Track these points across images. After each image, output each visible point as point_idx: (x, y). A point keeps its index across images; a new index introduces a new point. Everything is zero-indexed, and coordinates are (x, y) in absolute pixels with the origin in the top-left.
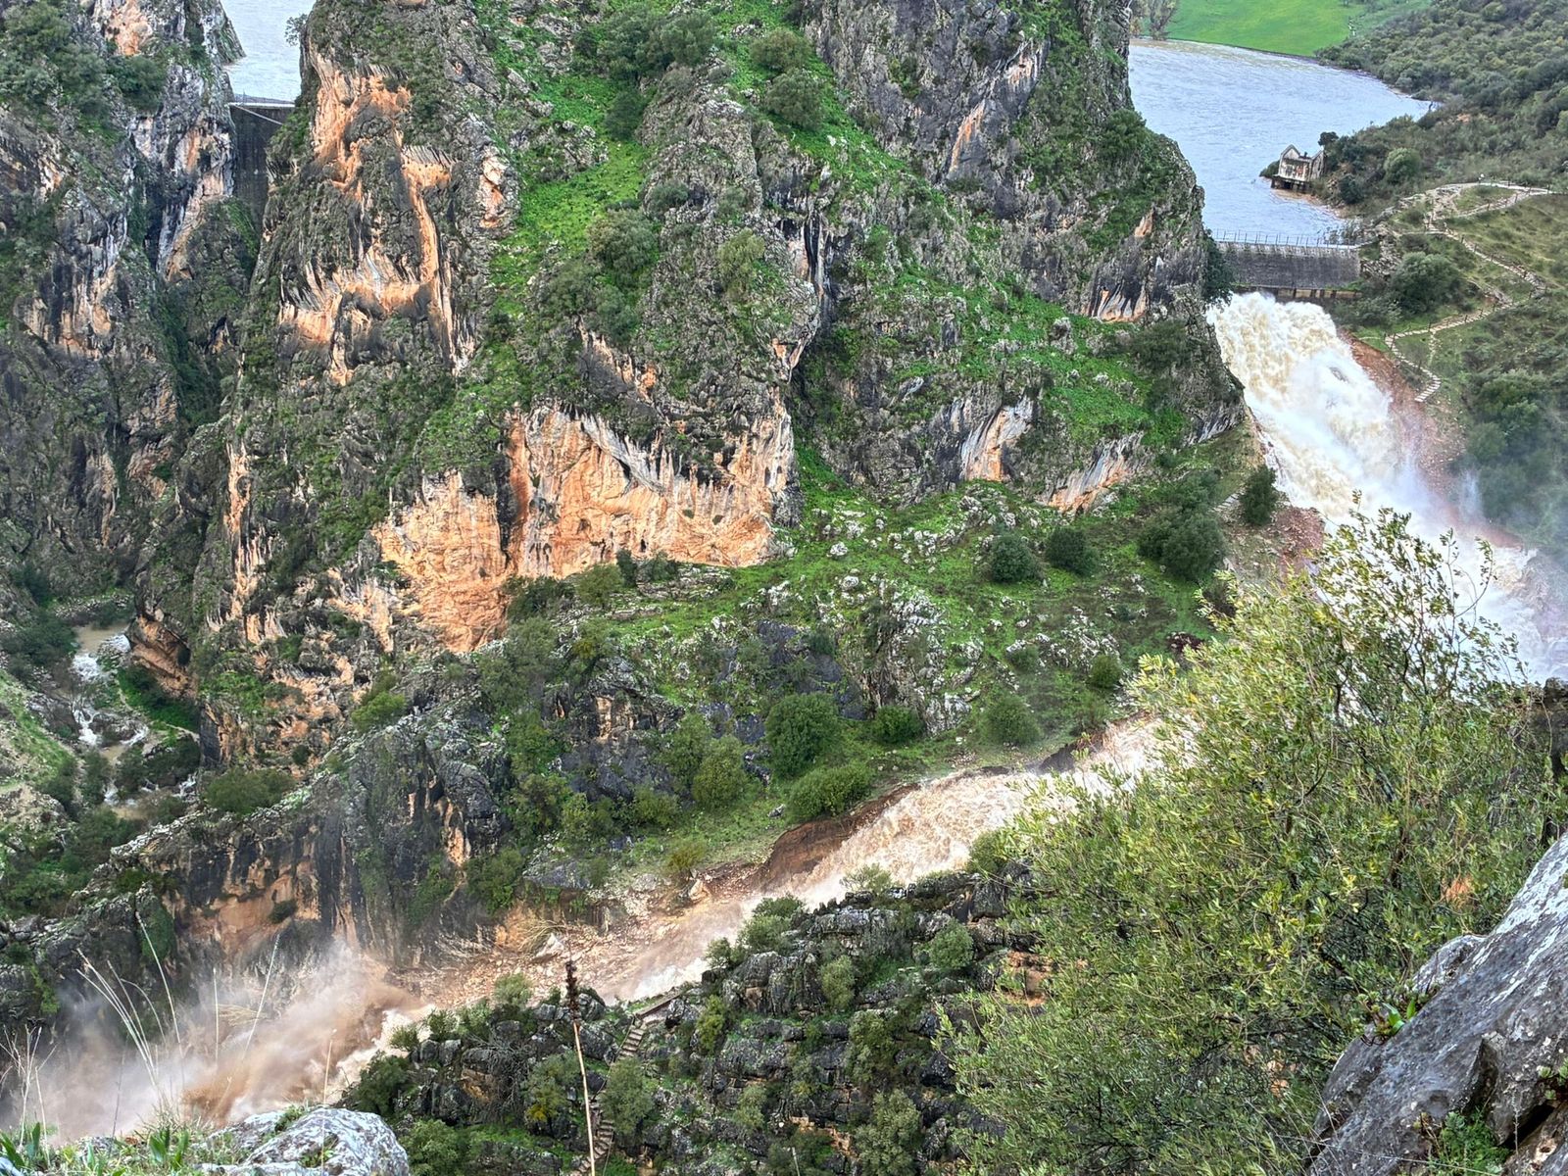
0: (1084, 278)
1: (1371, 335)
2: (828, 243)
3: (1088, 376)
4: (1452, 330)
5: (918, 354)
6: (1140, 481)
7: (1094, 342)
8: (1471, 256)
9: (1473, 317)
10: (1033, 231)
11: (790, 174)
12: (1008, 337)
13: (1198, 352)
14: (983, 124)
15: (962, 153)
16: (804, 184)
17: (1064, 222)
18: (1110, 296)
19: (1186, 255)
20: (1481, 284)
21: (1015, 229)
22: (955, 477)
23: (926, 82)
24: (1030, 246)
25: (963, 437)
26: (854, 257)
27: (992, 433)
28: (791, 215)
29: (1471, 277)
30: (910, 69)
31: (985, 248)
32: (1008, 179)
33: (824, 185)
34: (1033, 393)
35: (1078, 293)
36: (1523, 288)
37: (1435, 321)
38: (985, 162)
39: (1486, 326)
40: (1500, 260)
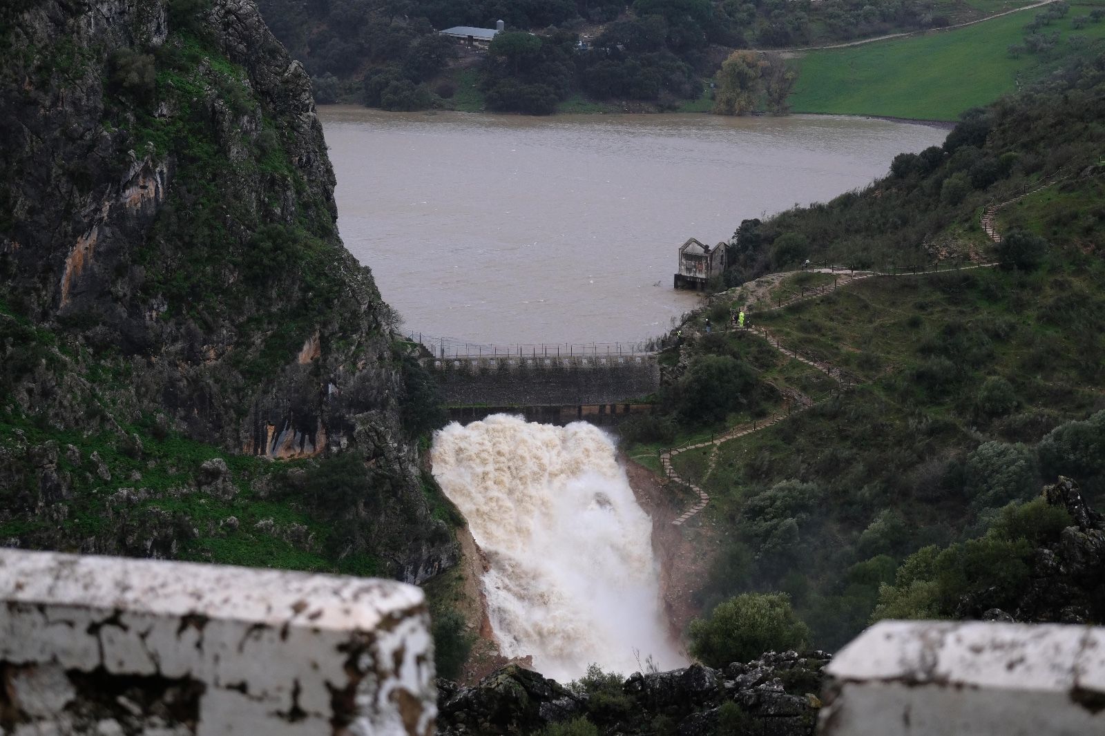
0: (241, 413)
1: (649, 453)
3: (249, 523)
4: (738, 439)
5: (14, 512)
7: (260, 485)
8: (773, 353)
9: (766, 423)
10: (174, 365)
12: (136, 484)
13: (387, 486)
14: (97, 254)
15: (74, 286)
17: (212, 354)
18: (278, 431)
19: (365, 379)
20: (781, 385)
21: (150, 365)
23: (19, 213)
24: (172, 382)
29: (770, 378)
31: (111, 388)
32: (134, 310)
35: (237, 431)
36: (825, 386)
37: (724, 430)
38: (102, 294)
39: (778, 431)
40: (806, 355)
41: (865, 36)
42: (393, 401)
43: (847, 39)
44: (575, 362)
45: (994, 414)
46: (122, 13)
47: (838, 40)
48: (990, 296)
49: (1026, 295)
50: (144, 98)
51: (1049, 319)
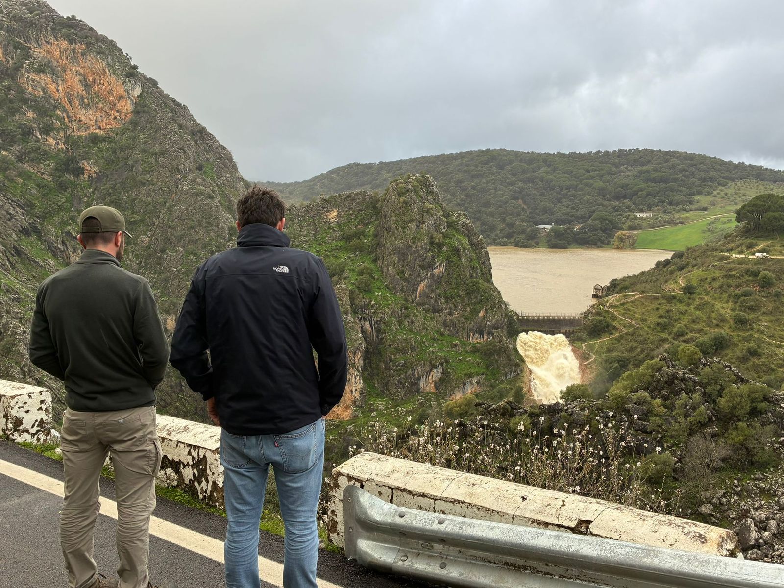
0: (464, 329)
1: (578, 344)
2: (375, 323)
3: (465, 359)
4: (605, 341)
5: (403, 354)
6: (485, 391)
7: (468, 349)
8: (616, 317)
9: (613, 336)
10: (446, 316)
11: (363, 303)
12: (435, 347)
13: (503, 350)
14: (426, 286)
15: (420, 295)
16: (367, 306)
17: (456, 313)
18: (474, 334)
19: (497, 321)
20: (618, 326)
21: (440, 316)
22: (418, 391)
23: (407, 276)
24: (446, 320)
25: (419, 378)
26: (382, 326)
27: (430, 377)
28: (364, 315)
29: (614, 323)
30: (403, 272)
31: (429, 322)
32: (436, 301)
33: (373, 306)
34: (441, 364)
35: (462, 334)
36: (630, 326)
37: (600, 338)
38: (428, 297)
39: (616, 339)
40: (625, 317)
41: (659, 227)
42: (505, 327)
43: (654, 228)
44: (559, 317)
45: (679, 336)
46: (435, 223)
47: (651, 228)
48: (680, 301)
49: (690, 301)
50: (440, 246)
51: (698, 308)
